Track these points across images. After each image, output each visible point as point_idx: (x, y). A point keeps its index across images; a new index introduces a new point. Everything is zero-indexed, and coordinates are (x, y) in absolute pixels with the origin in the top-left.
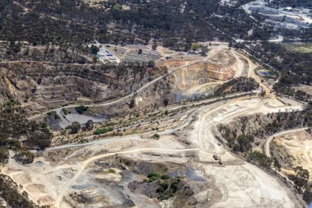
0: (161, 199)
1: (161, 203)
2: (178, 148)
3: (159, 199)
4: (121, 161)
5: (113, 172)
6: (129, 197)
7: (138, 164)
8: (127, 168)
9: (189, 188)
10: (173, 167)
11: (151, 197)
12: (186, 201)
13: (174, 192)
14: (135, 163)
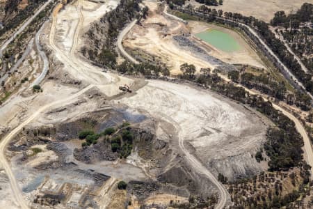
0: (124, 156)
1: (129, 162)
2: (73, 93)
3: (121, 158)
4: (35, 135)
5: (38, 151)
6: (93, 171)
7: (57, 129)
8: (50, 139)
9: (145, 132)
10: (99, 116)
11: (114, 160)
12: (151, 148)
13: (131, 143)
14: (54, 129)
